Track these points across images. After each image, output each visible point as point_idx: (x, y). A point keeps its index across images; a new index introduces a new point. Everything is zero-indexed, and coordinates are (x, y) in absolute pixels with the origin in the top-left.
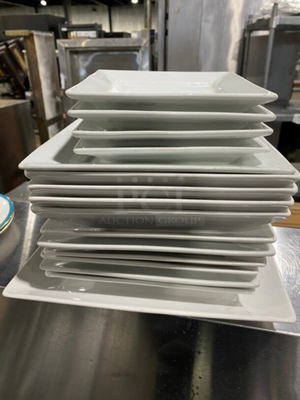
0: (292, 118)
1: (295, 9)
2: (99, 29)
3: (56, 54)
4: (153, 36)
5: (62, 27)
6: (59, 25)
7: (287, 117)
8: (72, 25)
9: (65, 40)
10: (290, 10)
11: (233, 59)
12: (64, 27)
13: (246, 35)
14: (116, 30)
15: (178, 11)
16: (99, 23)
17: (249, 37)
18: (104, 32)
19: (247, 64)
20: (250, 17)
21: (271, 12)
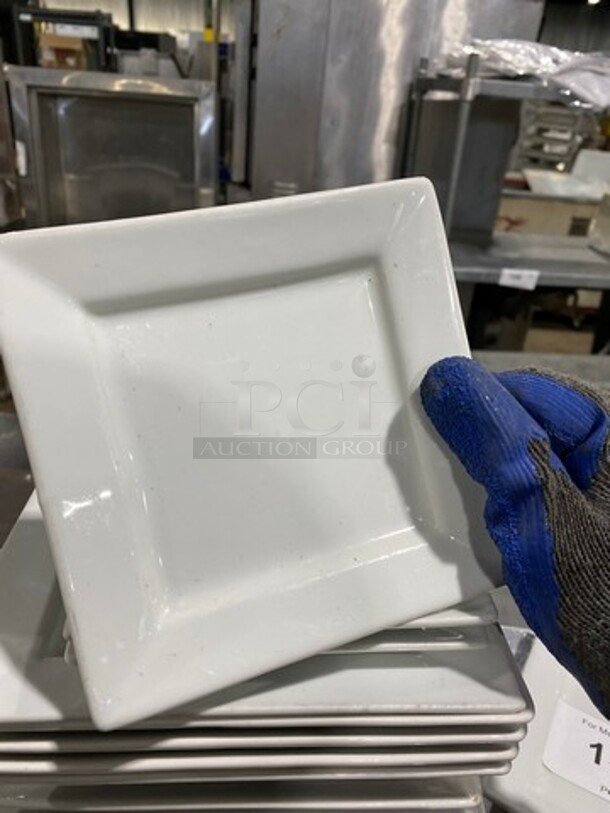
0: (498, 276)
1: (510, 67)
2: (106, 23)
3: (4, 74)
4: (223, 57)
5: (20, 13)
6: (15, 7)
7: (488, 275)
8: (45, 9)
9: (29, 70)
10: (501, 66)
11: (387, 140)
12: (26, 13)
13: (414, 97)
14: (143, 26)
15: (279, 31)
16: (105, 10)
17: (421, 101)
18: (116, 28)
19: (414, 154)
20: (424, 63)
21: (465, 63)
